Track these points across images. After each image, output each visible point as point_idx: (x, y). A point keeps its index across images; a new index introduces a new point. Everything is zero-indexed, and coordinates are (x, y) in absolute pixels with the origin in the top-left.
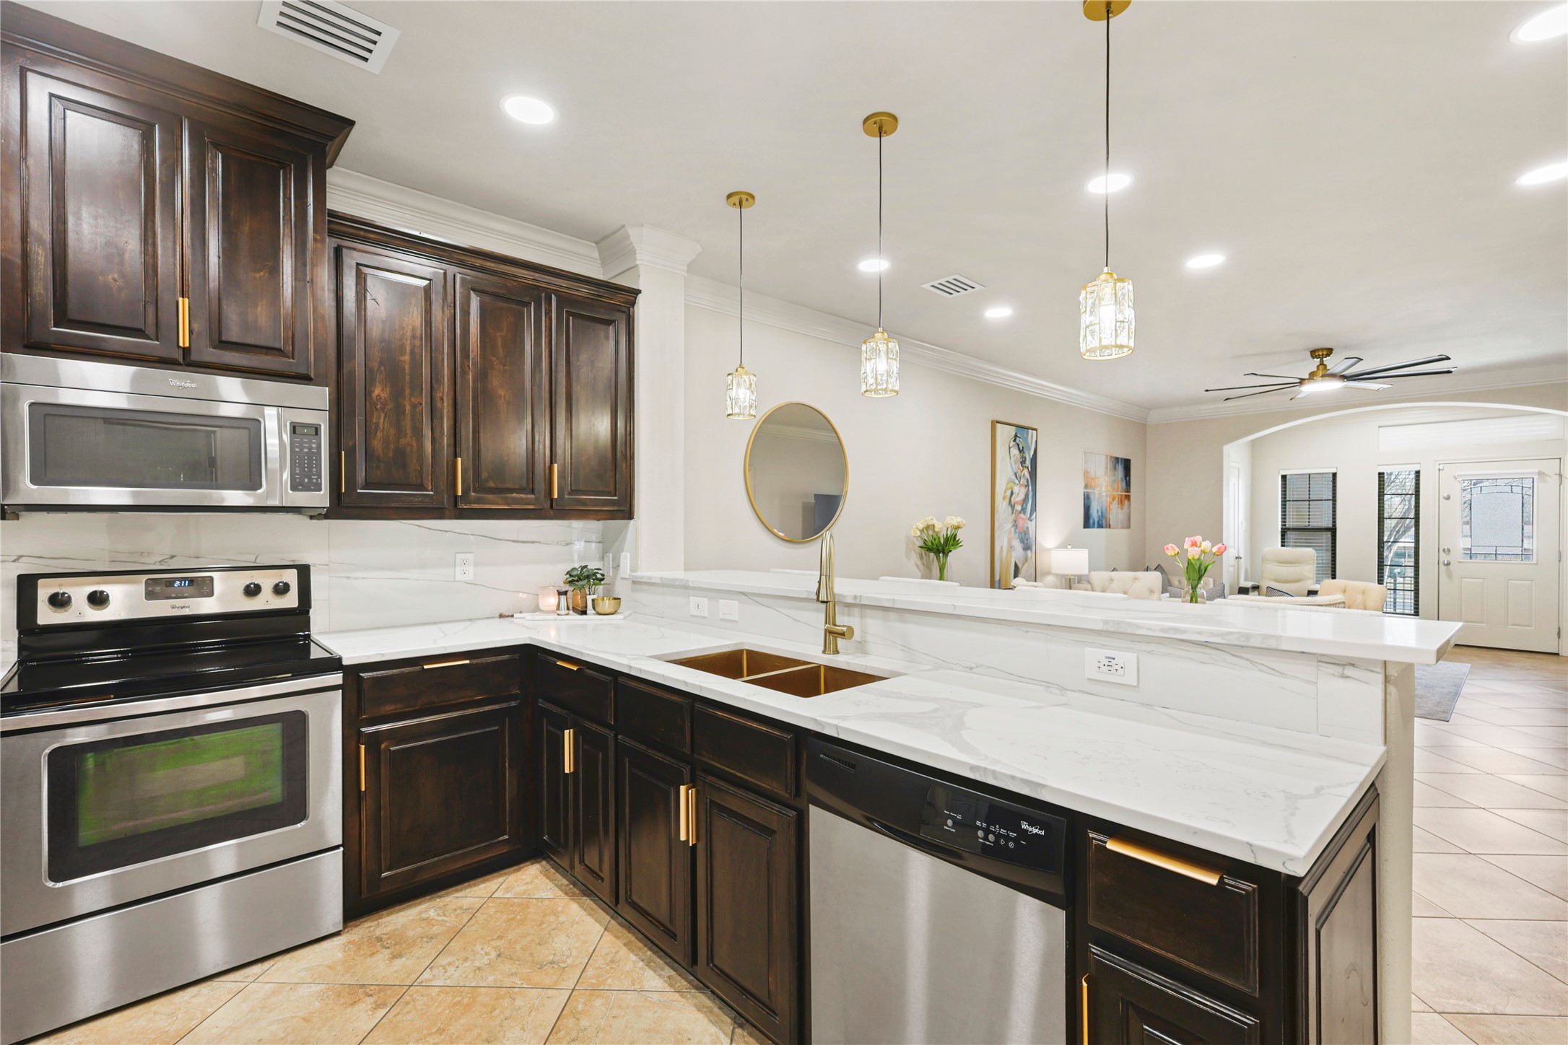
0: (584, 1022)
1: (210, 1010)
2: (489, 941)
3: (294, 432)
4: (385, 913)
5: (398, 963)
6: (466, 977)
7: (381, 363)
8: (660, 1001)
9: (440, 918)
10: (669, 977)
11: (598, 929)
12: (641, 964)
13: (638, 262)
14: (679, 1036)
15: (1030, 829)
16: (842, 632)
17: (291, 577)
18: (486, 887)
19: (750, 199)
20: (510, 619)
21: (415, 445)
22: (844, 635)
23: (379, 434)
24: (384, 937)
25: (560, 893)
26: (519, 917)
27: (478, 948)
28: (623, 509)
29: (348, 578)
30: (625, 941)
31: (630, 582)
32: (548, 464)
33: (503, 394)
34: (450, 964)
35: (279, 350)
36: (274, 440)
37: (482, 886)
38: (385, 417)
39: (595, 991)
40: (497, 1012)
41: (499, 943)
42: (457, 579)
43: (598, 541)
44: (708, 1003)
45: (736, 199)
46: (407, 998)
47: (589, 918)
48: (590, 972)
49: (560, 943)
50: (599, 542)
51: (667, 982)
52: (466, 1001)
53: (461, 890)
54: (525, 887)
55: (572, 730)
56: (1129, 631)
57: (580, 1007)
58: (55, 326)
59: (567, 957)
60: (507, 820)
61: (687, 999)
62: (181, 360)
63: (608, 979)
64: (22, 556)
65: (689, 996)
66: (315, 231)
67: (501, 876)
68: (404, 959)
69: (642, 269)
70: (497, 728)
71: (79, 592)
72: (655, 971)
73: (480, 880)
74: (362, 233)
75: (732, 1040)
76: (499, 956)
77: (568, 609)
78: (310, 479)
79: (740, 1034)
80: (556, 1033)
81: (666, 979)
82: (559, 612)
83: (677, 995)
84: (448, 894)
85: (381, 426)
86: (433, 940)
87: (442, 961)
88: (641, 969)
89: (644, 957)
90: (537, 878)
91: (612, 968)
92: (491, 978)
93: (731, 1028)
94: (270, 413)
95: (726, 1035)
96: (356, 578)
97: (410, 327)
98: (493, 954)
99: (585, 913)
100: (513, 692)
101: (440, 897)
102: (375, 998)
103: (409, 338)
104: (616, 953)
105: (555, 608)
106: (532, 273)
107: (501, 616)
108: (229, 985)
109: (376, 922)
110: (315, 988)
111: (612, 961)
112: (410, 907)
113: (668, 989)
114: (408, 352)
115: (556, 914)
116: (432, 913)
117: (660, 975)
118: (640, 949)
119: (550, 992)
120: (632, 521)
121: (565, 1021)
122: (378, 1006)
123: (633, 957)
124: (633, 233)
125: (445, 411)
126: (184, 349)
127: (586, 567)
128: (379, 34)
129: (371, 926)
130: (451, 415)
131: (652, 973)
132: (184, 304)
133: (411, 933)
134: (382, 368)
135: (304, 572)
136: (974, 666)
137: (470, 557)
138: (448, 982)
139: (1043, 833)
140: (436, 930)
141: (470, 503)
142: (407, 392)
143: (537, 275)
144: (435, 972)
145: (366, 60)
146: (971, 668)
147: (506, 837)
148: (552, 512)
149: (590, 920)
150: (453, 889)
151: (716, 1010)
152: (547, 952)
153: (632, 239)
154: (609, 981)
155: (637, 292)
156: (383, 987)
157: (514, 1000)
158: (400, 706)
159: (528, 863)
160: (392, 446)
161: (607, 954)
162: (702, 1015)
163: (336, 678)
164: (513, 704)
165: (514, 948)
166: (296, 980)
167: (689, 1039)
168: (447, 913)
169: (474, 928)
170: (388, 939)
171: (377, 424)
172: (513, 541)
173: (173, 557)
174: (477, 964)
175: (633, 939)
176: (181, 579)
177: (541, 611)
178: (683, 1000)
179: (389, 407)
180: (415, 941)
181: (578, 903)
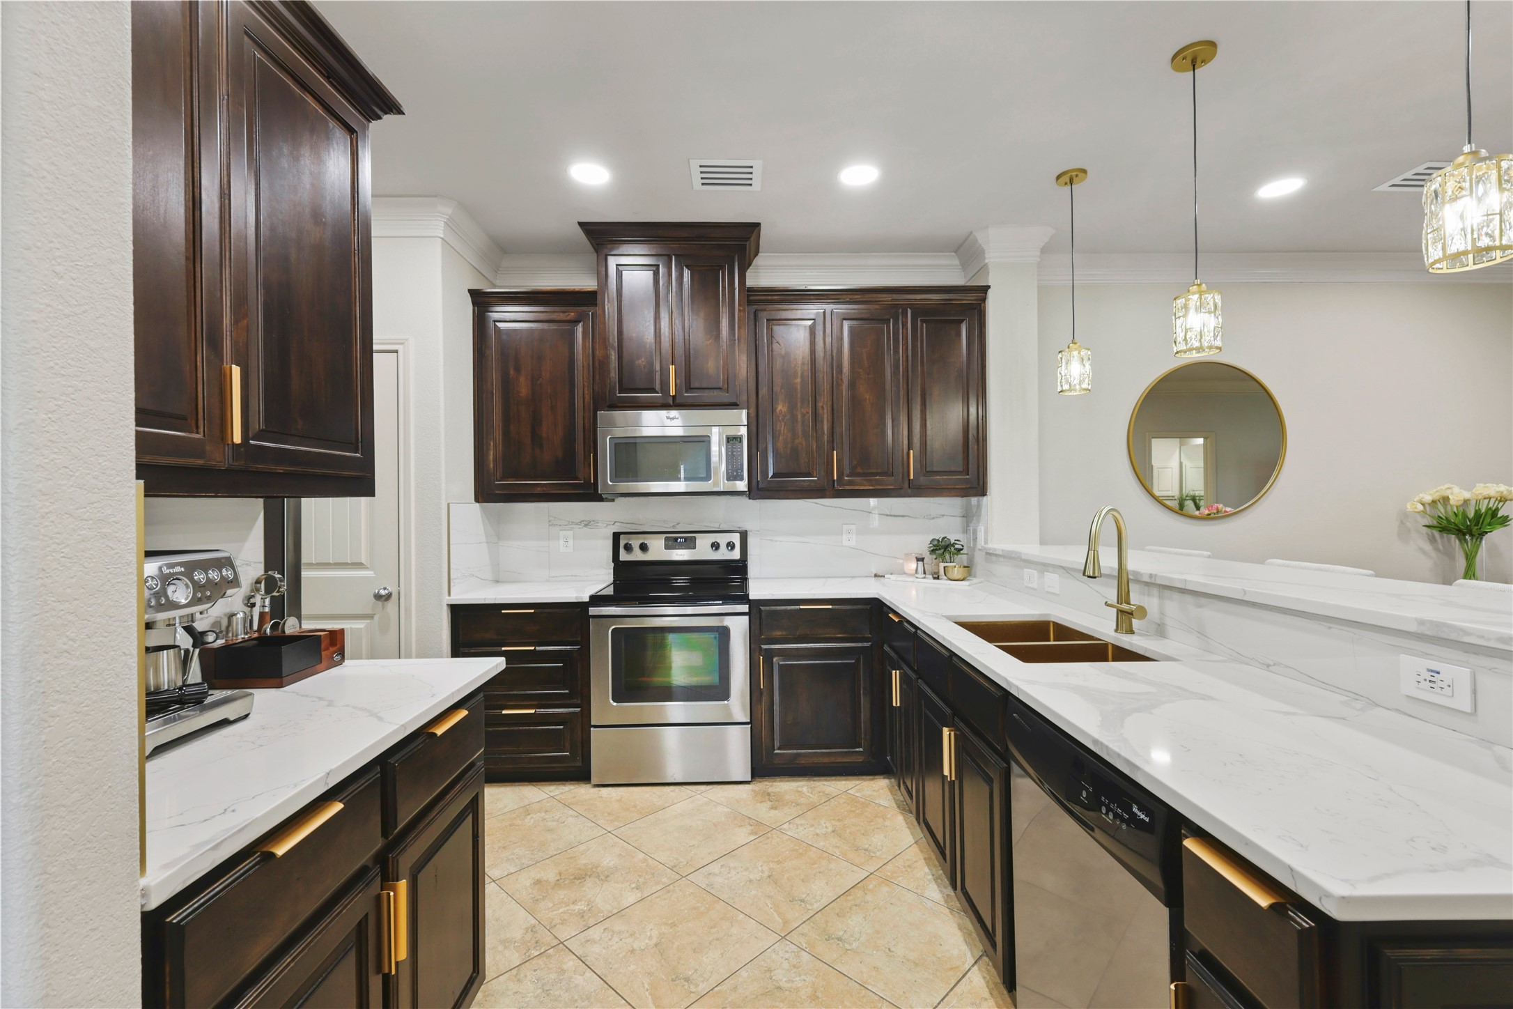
0: (869, 898)
1: (676, 801)
2: (832, 820)
3: (728, 442)
4: (779, 779)
5: (773, 812)
6: (808, 837)
7: (782, 387)
8: (932, 909)
9: (808, 794)
10: (948, 895)
11: (910, 839)
12: (930, 877)
13: (986, 261)
14: (934, 939)
15: (1139, 813)
16: (1130, 611)
17: (736, 539)
18: (845, 784)
19: (1081, 175)
20: (883, 578)
21: (804, 443)
22: (1132, 614)
23: (781, 438)
24: (772, 794)
25: (894, 805)
26: (857, 811)
27: (822, 822)
28: (977, 487)
29: (771, 540)
30: (926, 856)
31: (984, 553)
32: (905, 451)
33: (868, 397)
34: (801, 825)
35: (720, 388)
36: (717, 449)
37: (843, 782)
38: (785, 425)
39: (887, 881)
40: (816, 866)
41: (837, 823)
42: (844, 544)
43: (962, 515)
44: (970, 927)
45: (1066, 178)
46: (769, 835)
47: (907, 829)
48: (889, 867)
49: (877, 839)
50: (963, 517)
51: (944, 898)
52: (801, 851)
53: (829, 781)
54: (871, 793)
55: (898, 672)
56: (1453, 636)
57: (871, 886)
58: (619, 393)
59: (878, 850)
60: (863, 736)
61: (955, 917)
62: (672, 403)
63: (900, 876)
64: (615, 522)
65: (957, 915)
66: (739, 305)
67: (859, 780)
68: (777, 811)
69: (990, 267)
70: (853, 661)
71: (635, 543)
72: (938, 887)
73: (844, 778)
74: (770, 298)
75: (976, 962)
76: (833, 831)
77: (925, 573)
78: (737, 473)
79: (986, 962)
80: (847, 896)
81: (944, 895)
82: (917, 576)
83: (948, 910)
84: (819, 780)
85: (782, 432)
86: (798, 807)
87: (798, 821)
88: (929, 880)
89: (935, 873)
90: (883, 789)
91: (907, 871)
92: (822, 844)
93: (981, 954)
94: (715, 430)
95: (973, 956)
96: (776, 541)
97: (801, 357)
98: (830, 829)
99: (906, 826)
100: (866, 635)
101: (814, 781)
102: (753, 828)
103: (800, 365)
104: (915, 862)
105: (914, 572)
106: (890, 295)
107: (876, 576)
108: (688, 791)
109: (771, 784)
110: (726, 810)
111: (909, 866)
112: (793, 781)
113: (943, 903)
114: (799, 375)
115: (884, 818)
116: (805, 789)
117: (941, 891)
118: (935, 866)
119: (855, 868)
120: (985, 498)
121: (857, 891)
122: (752, 833)
123: (926, 869)
124: (980, 237)
125: (825, 416)
126: (673, 396)
127: (946, 537)
128: (752, 167)
129: (767, 785)
130: (830, 418)
131: (935, 887)
132: (672, 368)
133: (787, 797)
134: (783, 390)
135: (744, 536)
136: (1271, 663)
137: (853, 527)
138: (796, 836)
139: (1147, 820)
140: (803, 800)
141: (844, 485)
142: (799, 405)
143: (895, 296)
144: (791, 826)
145: (751, 185)
146: (1268, 666)
147: (861, 749)
148: (910, 491)
149: (907, 832)
150: (825, 778)
151: (975, 935)
152: (866, 842)
153: (980, 241)
154: (900, 878)
155: (989, 287)
156: (759, 824)
157: (830, 863)
158: (784, 633)
159: (882, 777)
160: (789, 446)
161: (907, 860)
162: (960, 934)
163: (745, 608)
164: (866, 644)
165: (845, 831)
166: (718, 801)
167: (941, 945)
168: (813, 792)
169: (826, 808)
170: (774, 796)
171: (780, 431)
172: (887, 515)
173: (678, 524)
174: (818, 831)
175: (934, 857)
176: (681, 538)
177: (905, 573)
178: (950, 916)
179: (787, 418)
180: (787, 803)
181: (904, 816)
